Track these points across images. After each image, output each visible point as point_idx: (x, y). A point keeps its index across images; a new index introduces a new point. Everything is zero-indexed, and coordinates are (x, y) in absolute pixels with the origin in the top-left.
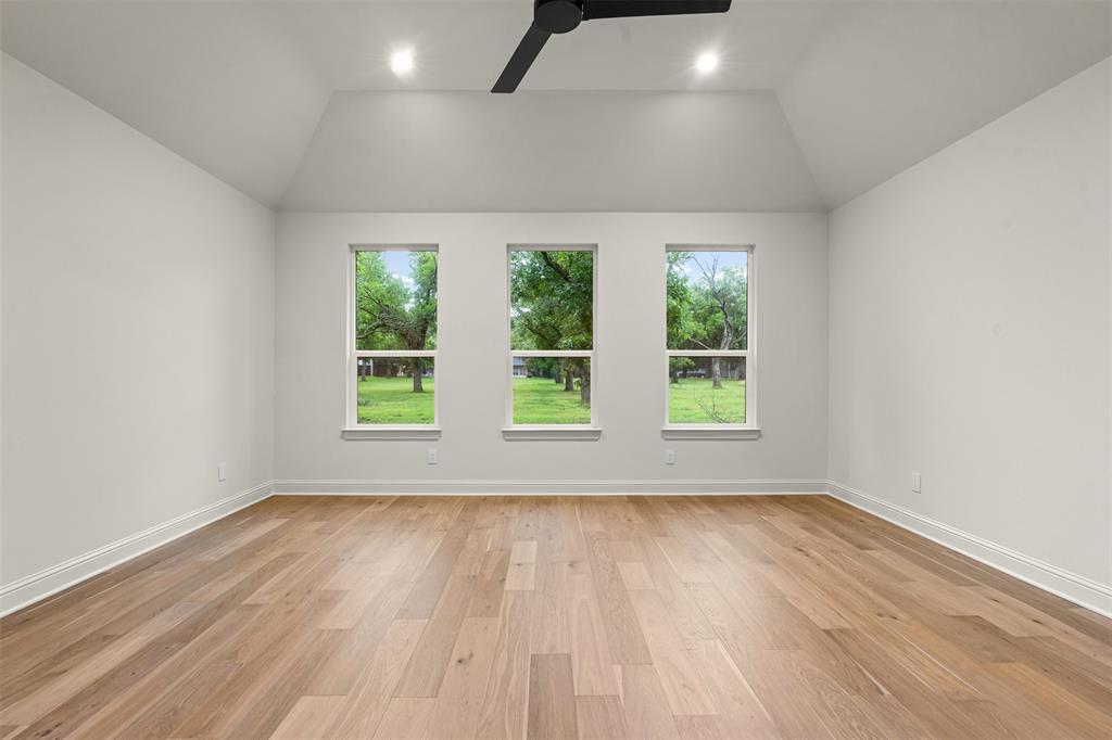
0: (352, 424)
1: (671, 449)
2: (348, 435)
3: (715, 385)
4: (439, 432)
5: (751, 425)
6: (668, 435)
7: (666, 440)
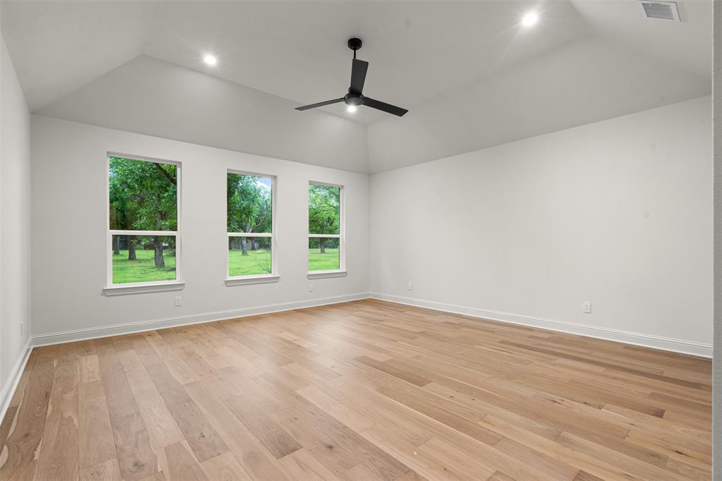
0: (110, 285)
1: (312, 284)
2: (106, 292)
3: (243, 253)
4: (184, 284)
5: (343, 269)
6: (311, 277)
7: (309, 279)
